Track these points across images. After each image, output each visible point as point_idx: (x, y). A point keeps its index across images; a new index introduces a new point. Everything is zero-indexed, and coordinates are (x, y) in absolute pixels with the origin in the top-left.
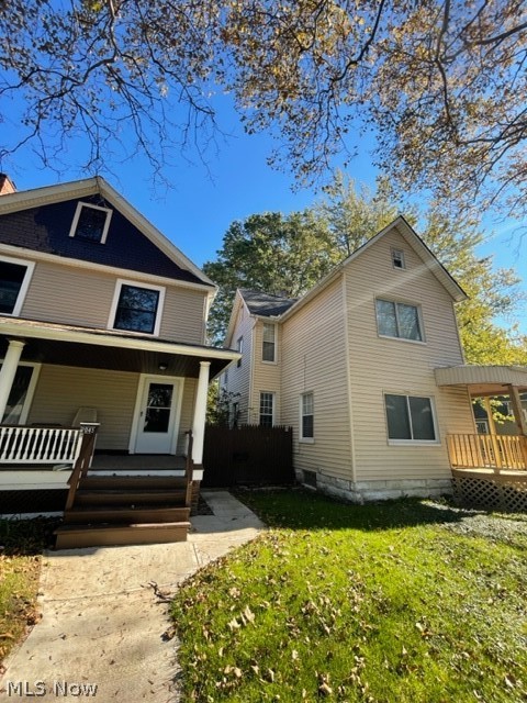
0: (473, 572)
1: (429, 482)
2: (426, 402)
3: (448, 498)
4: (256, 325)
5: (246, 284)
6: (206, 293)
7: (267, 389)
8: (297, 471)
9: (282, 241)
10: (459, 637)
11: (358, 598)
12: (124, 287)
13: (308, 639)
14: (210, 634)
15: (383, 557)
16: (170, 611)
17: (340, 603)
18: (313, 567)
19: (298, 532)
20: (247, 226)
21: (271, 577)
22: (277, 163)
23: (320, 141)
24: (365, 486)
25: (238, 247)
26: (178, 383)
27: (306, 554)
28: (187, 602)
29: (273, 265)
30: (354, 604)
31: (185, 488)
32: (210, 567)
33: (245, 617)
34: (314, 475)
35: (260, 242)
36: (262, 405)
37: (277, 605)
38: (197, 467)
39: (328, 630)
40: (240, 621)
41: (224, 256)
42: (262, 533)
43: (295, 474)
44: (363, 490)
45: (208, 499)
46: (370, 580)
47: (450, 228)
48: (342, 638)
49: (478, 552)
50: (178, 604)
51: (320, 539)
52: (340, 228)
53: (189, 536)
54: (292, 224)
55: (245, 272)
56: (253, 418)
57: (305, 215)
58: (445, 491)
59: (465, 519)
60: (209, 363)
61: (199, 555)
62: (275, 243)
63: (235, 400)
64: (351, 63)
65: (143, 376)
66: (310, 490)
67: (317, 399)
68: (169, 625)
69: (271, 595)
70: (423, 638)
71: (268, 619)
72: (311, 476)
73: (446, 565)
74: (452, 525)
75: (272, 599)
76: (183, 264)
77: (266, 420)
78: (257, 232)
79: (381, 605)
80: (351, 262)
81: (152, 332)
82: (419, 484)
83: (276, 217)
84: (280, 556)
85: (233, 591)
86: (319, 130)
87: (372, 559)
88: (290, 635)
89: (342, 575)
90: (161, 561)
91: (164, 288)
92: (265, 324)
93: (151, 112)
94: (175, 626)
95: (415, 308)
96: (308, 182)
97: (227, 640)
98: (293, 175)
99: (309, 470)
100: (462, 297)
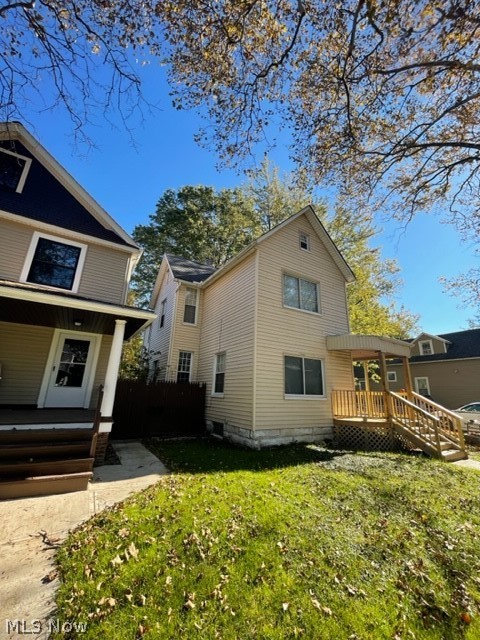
0: (331, 498)
1: (315, 429)
2: (318, 363)
3: (328, 443)
4: (180, 289)
5: (175, 250)
6: (129, 255)
7: (186, 349)
8: (208, 423)
9: (212, 214)
10: (309, 550)
11: (235, 527)
12: (41, 240)
13: (184, 566)
14: (92, 572)
15: (265, 492)
16: (55, 556)
17: (219, 533)
18: (202, 505)
19: (197, 475)
20: (180, 195)
21: (161, 517)
22: (203, 141)
23: (244, 128)
24: (262, 434)
25: (170, 214)
26: (95, 339)
27: (199, 494)
28: (74, 546)
29: (202, 235)
30: (231, 532)
31: (90, 439)
32: (105, 512)
33: (129, 553)
34: (222, 425)
35: (191, 212)
36: (180, 363)
37: (163, 540)
38: (106, 420)
39: (203, 556)
40: (123, 558)
41: (156, 221)
42: (163, 478)
43: (205, 425)
44: (261, 438)
45: (119, 450)
46: (249, 511)
47: (351, 221)
48: (214, 561)
49: (338, 482)
50: (65, 549)
51: (213, 481)
52: (264, 209)
53: (90, 486)
54: (223, 199)
55: (176, 238)
56: (171, 374)
57: (235, 193)
58: (327, 436)
59: (335, 458)
60: (124, 322)
61: (97, 502)
62: (206, 215)
63: (155, 358)
64: (273, 64)
65: (57, 331)
66: (217, 438)
67: (228, 359)
68: (53, 568)
69: (157, 532)
70: (281, 554)
71: (151, 553)
72: (219, 427)
73: (312, 494)
74: (325, 463)
75: (159, 535)
76: (108, 224)
77: (183, 377)
78: (189, 203)
79: (253, 531)
80: (264, 240)
81: (70, 289)
82: (307, 431)
83: (208, 191)
84: (175, 497)
85: (122, 532)
86: (243, 119)
87: (254, 494)
88: (168, 564)
89: (226, 509)
90: (56, 510)
91: (86, 246)
92: (188, 289)
93: (73, 67)
94: (58, 569)
95: (314, 285)
96: (232, 163)
97: (108, 575)
98: (218, 154)
99: (217, 421)
100: (352, 278)
